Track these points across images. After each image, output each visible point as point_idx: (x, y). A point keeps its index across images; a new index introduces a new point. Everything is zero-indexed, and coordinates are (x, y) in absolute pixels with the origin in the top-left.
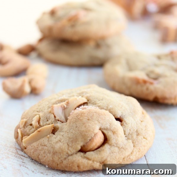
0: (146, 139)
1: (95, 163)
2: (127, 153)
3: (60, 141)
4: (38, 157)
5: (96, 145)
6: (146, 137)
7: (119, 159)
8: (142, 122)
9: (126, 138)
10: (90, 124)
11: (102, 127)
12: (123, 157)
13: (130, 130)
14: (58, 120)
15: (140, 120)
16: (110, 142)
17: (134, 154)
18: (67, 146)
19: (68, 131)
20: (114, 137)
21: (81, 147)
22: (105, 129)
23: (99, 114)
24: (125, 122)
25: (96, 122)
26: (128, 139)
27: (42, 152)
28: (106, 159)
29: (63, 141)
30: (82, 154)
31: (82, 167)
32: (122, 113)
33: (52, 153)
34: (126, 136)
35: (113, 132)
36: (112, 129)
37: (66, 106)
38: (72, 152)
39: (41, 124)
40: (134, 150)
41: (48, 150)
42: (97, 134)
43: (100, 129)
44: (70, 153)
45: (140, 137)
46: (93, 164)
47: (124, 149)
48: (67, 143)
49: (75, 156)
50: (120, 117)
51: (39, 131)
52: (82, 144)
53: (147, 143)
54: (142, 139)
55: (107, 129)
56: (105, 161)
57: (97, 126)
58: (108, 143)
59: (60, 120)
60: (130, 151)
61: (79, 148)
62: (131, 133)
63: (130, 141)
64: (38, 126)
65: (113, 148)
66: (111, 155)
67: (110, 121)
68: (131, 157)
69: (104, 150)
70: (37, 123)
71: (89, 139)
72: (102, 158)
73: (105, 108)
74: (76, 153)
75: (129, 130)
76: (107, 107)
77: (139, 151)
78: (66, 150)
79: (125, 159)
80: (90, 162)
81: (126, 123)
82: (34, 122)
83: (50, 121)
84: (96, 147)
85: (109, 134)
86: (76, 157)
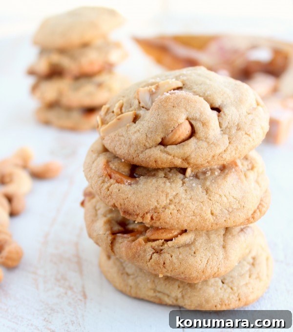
0: (249, 135)
1: (176, 158)
2: (218, 151)
3: (139, 131)
4: (114, 149)
5: (179, 137)
6: (249, 133)
7: (206, 156)
8: (249, 114)
9: (222, 132)
10: (174, 112)
11: (190, 117)
12: (212, 154)
13: (229, 123)
14: (143, 107)
15: (247, 112)
16: (198, 136)
17: (228, 152)
18: (146, 137)
19: (149, 120)
20: (203, 130)
21: (162, 139)
22: (193, 119)
23: (188, 101)
24: (224, 112)
25: (183, 110)
26: (224, 133)
27: (118, 143)
28: (190, 156)
29: (142, 131)
30: (162, 147)
31: (160, 163)
32: (222, 101)
33: (128, 145)
34: (222, 130)
35: (202, 123)
36: (202, 120)
37: (154, 90)
38: (151, 144)
39: (123, 110)
40: (229, 148)
41: (124, 141)
42: (181, 124)
43: (187, 119)
44: (148, 145)
45: (240, 133)
46: (173, 160)
47: (215, 144)
48: (146, 134)
49: (153, 149)
50: (220, 106)
51: (119, 119)
52: (162, 135)
53: (249, 141)
54: (242, 134)
55: (196, 120)
56: (188, 157)
57: (183, 115)
58: (196, 137)
59: (145, 107)
60: (223, 148)
61: (160, 140)
62: (229, 127)
63: (226, 137)
64: (120, 113)
65: (200, 143)
66: (197, 150)
67: (202, 109)
68: (224, 156)
69: (188, 144)
70: (119, 110)
71: (171, 130)
72: (185, 153)
73: (201, 94)
74: (156, 147)
75: (227, 123)
76: (204, 94)
77: (236, 150)
78: (144, 141)
79: (216, 158)
80: (170, 157)
81: (225, 115)
82: (116, 109)
83: (133, 108)
84: (180, 140)
85: (198, 125)
86: (154, 151)
